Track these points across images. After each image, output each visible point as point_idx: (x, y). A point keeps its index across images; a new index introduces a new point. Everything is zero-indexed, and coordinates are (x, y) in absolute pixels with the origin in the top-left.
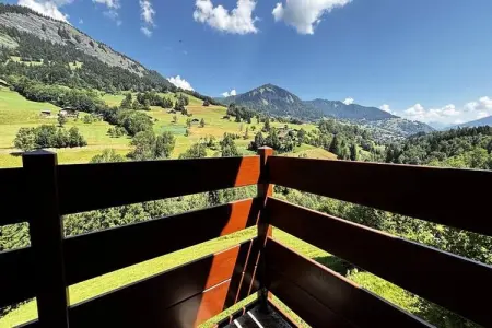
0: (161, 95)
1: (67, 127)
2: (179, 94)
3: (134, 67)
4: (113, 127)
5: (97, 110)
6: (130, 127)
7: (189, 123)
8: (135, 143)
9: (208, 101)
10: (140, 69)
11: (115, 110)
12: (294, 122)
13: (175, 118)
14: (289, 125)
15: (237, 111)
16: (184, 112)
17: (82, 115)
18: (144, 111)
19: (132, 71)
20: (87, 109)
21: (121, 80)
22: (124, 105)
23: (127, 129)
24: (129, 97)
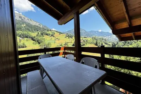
0: (47, 32)
1: (22, 42)
2: (52, 31)
3: (39, 25)
4: (34, 42)
5: (30, 37)
6: (39, 42)
7: (55, 39)
8: (40, 46)
9: (60, 33)
10: (41, 25)
11: (35, 37)
12: (85, 37)
13: (51, 38)
14: (84, 38)
15: (68, 35)
16: (54, 37)
17: (26, 39)
18: (42, 37)
19: (39, 26)
20: (27, 37)
21: (36, 29)
22: (37, 35)
23: (38, 42)
24: (38, 33)
